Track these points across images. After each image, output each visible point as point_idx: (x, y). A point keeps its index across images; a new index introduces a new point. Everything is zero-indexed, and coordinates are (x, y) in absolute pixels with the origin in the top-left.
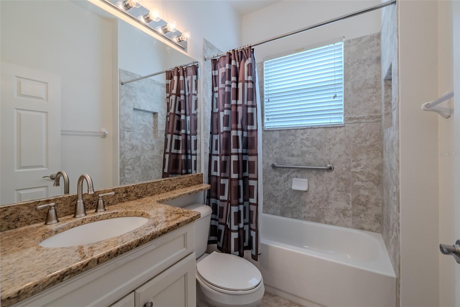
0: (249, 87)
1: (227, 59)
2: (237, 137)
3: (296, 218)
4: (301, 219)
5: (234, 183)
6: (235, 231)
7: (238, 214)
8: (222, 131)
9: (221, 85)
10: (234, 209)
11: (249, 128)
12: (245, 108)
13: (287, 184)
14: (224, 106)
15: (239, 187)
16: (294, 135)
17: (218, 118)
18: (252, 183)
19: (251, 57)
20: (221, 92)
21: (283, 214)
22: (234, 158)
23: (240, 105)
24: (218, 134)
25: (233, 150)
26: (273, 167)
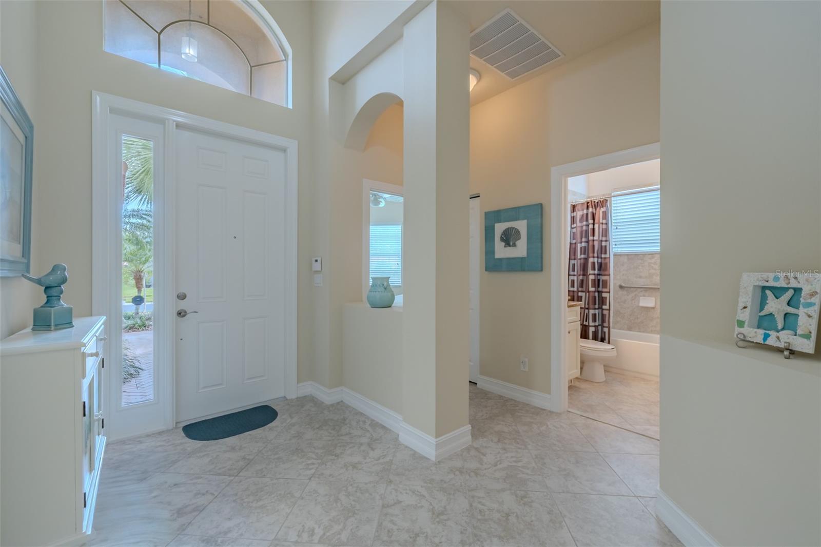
0: (604, 227)
1: (585, 206)
2: (594, 263)
3: (643, 332)
4: (649, 333)
5: (591, 294)
6: (592, 326)
7: (594, 315)
8: (579, 257)
9: (579, 224)
10: (592, 312)
11: (603, 256)
12: (600, 242)
13: (635, 302)
14: (581, 238)
15: (595, 297)
16: (642, 260)
17: (575, 248)
18: (604, 295)
19: (605, 207)
20: (579, 229)
21: (630, 329)
22: (591, 277)
23: (596, 240)
24: (575, 259)
25: (590, 271)
26: (621, 287)
